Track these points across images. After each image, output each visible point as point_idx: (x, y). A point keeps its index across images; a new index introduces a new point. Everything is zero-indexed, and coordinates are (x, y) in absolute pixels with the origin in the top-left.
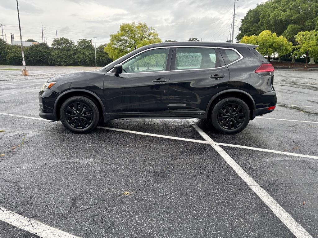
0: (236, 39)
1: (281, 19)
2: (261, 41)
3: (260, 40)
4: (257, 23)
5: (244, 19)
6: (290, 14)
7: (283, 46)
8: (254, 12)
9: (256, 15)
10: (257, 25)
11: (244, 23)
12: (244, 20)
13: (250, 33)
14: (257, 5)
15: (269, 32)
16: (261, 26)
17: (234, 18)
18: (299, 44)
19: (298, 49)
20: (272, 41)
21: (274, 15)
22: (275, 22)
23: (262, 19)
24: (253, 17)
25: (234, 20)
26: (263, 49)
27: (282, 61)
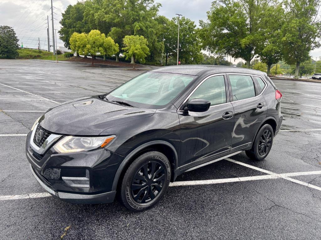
0: (59, 33)
1: (106, 20)
2: (93, 40)
3: (91, 39)
4: (81, 21)
5: (65, 13)
6: (112, 17)
7: (111, 47)
8: (76, 8)
9: (79, 12)
10: (81, 22)
11: (66, 17)
12: (65, 15)
13: (74, 29)
14: (77, 2)
15: (98, 32)
16: (85, 24)
17: (52, 10)
18: (127, 46)
19: (126, 51)
20: (102, 41)
21: (99, 15)
22: (99, 22)
23: (86, 17)
24: (76, 13)
25: (52, 12)
26: (94, 47)
27: (107, 59)
